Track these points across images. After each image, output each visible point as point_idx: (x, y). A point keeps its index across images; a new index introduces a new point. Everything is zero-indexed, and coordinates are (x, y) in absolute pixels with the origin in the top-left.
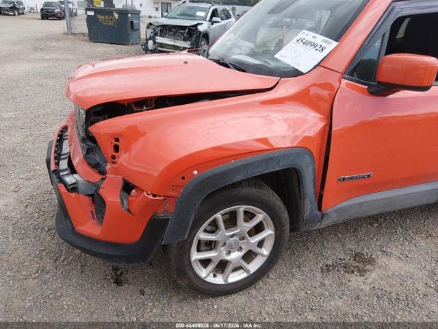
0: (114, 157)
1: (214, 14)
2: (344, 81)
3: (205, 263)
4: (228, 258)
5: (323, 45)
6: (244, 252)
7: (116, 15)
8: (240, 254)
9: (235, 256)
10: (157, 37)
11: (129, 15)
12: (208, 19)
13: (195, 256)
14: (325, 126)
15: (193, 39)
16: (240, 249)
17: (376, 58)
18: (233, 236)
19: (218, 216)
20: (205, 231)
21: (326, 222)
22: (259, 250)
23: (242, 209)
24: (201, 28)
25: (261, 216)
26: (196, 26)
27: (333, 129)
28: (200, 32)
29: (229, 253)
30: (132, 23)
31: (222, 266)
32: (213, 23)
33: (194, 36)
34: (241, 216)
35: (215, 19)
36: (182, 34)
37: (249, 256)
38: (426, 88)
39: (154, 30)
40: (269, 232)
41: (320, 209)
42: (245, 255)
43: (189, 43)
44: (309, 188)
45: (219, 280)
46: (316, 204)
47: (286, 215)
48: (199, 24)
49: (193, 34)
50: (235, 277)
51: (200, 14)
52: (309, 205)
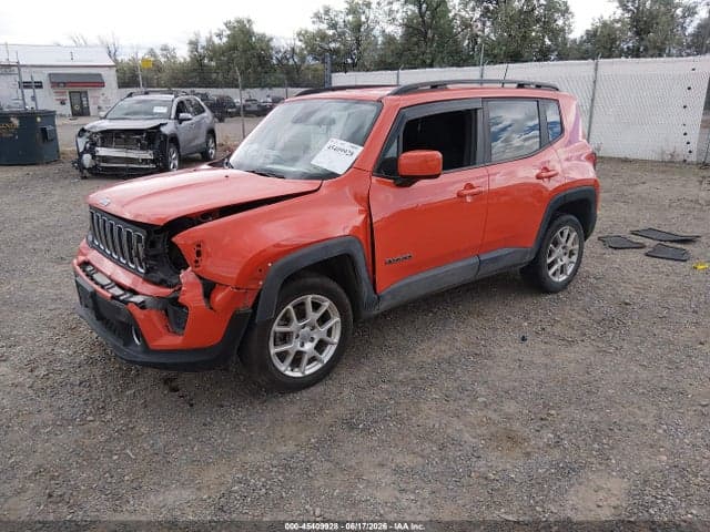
0: (197, 262)
1: (181, 108)
2: (374, 179)
3: (282, 356)
4: (302, 349)
5: (352, 150)
6: (316, 341)
7: (16, 122)
8: (313, 345)
9: (309, 347)
10: (97, 149)
11: (39, 119)
12: (172, 117)
13: (273, 350)
14: (366, 217)
15: (157, 146)
16: (312, 340)
17: (395, 155)
18: (304, 327)
19: (289, 307)
20: (279, 325)
21: (383, 306)
22: (328, 339)
23: (309, 298)
24: (165, 130)
25: (327, 304)
26: (158, 127)
27: (374, 221)
28: (165, 136)
29: (302, 345)
30: (44, 130)
31: (297, 361)
32: (181, 121)
33: (158, 142)
34: (309, 307)
35: (182, 115)
36: (138, 140)
37: (321, 346)
38: (437, 176)
39: (90, 138)
40: (336, 320)
41: (375, 293)
42: (317, 345)
43: (151, 152)
44: (364, 273)
45: (297, 374)
46: (371, 287)
47: (347, 301)
48: (162, 125)
49: (154, 140)
50: (311, 369)
51: (157, 110)
52: (366, 289)
